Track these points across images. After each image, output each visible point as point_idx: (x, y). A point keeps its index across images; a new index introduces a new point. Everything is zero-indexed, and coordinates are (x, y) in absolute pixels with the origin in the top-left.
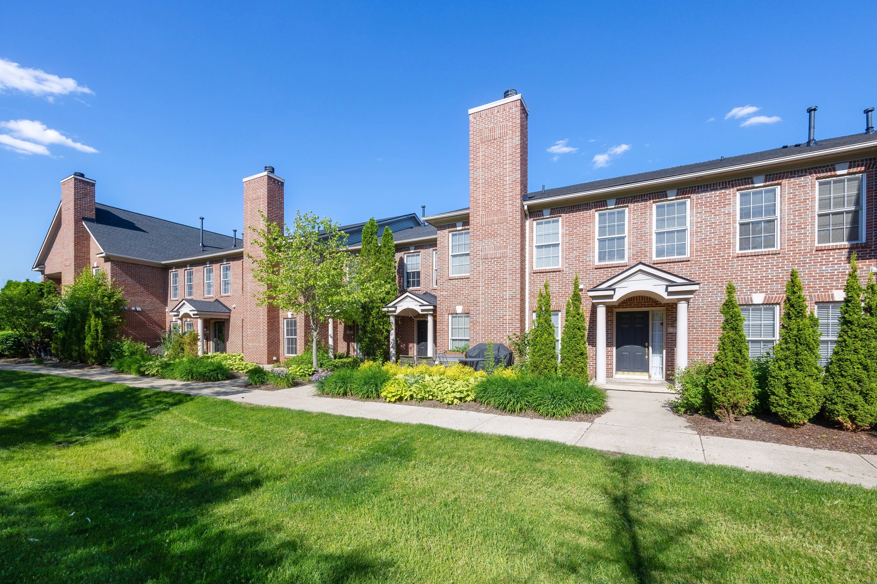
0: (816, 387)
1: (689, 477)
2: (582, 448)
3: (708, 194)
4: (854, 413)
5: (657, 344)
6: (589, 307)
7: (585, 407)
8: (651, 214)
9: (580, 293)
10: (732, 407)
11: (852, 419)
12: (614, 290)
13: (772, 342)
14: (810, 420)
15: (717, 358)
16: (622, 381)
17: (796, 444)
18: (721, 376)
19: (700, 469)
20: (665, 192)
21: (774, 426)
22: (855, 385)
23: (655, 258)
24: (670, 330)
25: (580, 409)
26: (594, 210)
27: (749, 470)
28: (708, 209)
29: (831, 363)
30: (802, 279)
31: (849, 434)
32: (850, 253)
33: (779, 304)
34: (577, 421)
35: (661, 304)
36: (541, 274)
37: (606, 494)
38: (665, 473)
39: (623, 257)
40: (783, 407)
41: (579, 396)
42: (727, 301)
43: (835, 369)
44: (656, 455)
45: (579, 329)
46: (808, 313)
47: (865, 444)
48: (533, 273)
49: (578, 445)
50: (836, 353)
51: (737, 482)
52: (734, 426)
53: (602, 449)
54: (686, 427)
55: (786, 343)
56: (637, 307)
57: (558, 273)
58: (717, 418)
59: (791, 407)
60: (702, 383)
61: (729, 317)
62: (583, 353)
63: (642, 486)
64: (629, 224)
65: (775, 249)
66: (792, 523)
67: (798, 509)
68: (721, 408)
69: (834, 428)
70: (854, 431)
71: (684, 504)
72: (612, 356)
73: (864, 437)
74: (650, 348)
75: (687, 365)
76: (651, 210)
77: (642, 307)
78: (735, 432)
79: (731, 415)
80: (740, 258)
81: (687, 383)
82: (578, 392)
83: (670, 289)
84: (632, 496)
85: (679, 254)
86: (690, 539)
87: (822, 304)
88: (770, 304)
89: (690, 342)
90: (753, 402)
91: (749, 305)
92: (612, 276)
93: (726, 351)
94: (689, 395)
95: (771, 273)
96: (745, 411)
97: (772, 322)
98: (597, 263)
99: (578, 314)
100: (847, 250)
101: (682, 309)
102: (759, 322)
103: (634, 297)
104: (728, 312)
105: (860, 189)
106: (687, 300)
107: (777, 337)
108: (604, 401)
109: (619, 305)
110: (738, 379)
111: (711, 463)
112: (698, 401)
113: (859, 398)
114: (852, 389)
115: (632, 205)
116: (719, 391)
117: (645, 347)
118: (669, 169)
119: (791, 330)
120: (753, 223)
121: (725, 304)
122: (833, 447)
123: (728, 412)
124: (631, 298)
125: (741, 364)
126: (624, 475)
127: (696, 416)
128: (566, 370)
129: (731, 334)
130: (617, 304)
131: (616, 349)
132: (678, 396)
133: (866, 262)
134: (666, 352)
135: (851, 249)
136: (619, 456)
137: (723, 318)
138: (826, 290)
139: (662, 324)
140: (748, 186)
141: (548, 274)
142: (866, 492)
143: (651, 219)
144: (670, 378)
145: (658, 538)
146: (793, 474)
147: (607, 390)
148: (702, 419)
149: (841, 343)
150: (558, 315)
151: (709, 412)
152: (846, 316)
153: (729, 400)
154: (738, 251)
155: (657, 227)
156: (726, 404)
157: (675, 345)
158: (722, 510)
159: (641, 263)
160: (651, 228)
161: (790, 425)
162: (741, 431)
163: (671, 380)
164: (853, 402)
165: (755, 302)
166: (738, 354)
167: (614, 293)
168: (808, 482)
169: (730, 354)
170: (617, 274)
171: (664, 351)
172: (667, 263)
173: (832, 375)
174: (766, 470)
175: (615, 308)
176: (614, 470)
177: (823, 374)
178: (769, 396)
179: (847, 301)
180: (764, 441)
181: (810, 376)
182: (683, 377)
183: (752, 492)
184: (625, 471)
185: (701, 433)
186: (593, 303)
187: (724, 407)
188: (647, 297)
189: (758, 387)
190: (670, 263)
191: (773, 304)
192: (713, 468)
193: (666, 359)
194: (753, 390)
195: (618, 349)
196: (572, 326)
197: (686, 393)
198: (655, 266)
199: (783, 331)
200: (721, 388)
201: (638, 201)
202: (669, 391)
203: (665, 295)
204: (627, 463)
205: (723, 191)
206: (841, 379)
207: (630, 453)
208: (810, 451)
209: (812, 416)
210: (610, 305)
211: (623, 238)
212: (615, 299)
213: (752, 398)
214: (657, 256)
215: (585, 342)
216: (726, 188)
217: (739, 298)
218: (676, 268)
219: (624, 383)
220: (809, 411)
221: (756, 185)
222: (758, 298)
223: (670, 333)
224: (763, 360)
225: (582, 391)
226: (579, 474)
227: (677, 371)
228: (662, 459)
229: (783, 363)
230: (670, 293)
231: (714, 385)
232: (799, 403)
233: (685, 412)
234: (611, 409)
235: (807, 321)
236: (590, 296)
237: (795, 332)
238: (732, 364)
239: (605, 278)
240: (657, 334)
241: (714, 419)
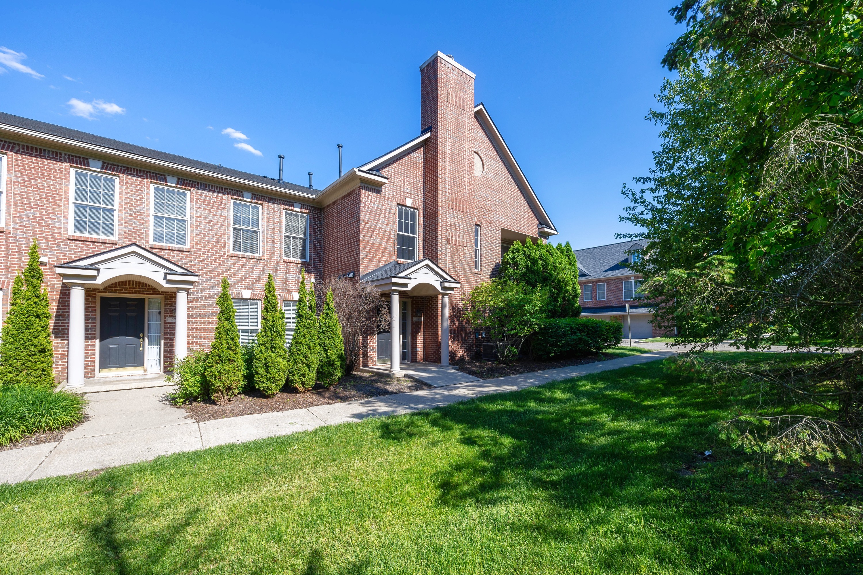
0: (284, 364)
1: (187, 468)
2: (40, 481)
3: (207, 193)
4: (304, 380)
5: (154, 334)
6: (58, 288)
7: (47, 423)
8: (148, 194)
9: (42, 268)
10: (226, 390)
11: (303, 384)
12: (98, 270)
13: (256, 330)
14: (281, 390)
15: (214, 347)
16: (107, 379)
17: (272, 411)
18: (217, 363)
19: (198, 456)
20: (164, 176)
21: (257, 399)
22: (304, 359)
23: (152, 242)
24: (169, 319)
25: (37, 427)
26: (68, 164)
27: (239, 442)
28: (206, 207)
29: (292, 346)
30: (275, 282)
31: (302, 395)
32: (301, 267)
33: (261, 300)
34: (31, 444)
35: (159, 291)
37: (81, 529)
38: (161, 472)
39: (111, 233)
40: (264, 383)
41: (37, 410)
42: (222, 294)
43: (294, 349)
44: (151, 457)
45: (38, 316)
46: (278, 309)
47: (310, 400)
49: (31, 479)
50: (294, 338)
51: (230, 457)
52: (228, 407)
53: (75, 472)
54: (184, 418)
55: (266, 331)
56: (130, 293)
58: (214, 403)
59: (268, 382)
60: (200, 371)
61: (224, 309)
62: (44, 349)
63: (133, 498)
64: (120, 197)
65: (258, 255)
66: (269, 476)
67: (273, 462)
68: (217, 393)
69: (293, 393)
70: (304, 393)
71: (182, 498)
72: (94, 350)
73: (309, 395)
74: (146, 339)
75: (186, 355)
76: (148, 189)
77: (136, 293)
78: (228, 412)
79: (226, 397)
80: (233, 258)
81: (186, 372)
82: (33, 404)
83: (169, 277)
84: (119, 515)
85: (179, 243)
86: (187, 532)
87: (287, 302)
88: (255, 299)
89: (190, 332)
90: (243, 382)
91: (239, 299)
92: (96, 253)
93: (222, 340)
94: (188, 385)
95: (256, 274)
96: (237, 391)
97: (256, 314)
98: (71, 232)
99: (37, 296)
101: (182, 299)
102: (247, 314)
103: (126, 282)
104: (223, 304)
105: (306, 225)
106: (187, 290)
107: (260, 327)
108: (79, 409)
109: (105, 290)
110: (231, 364)
111: (208, 447)
112: (196, 390)
113: (306, 368)
114: (303, 363)
115: (125, 177)
116: (215, 377)
117: (139, 338)
118: (169, 154)
119: (268, 321)
120: (243, 230)
121: (220, 297)
122: (293, 407)
123: (223, 395)
124: (122, 282)
125: (233, 350)
126: (108, 494)
127: (195, 404)
128: (10, 375)
129: (226, 324)
130: (102, 288)
131: (100, 341)
132: (176, 388)
133: (309, 275)
134: (165, 343)
135: (303, 264)
136: (102, 473)
137: (219, 310)
138: (290, 292)
139: (160, 313)
140: (239, 198)
142: (310, 434)
143: (148, 199)
144: (168, 370)
145: (152, 550)
146: (269, 435)
147: (86, 393)
148: (200, 406)
149: (297, 331)
151: (207, 398)
152: (300, 311)
153: (224, 384)
154: (232, 251)
155: (155, 210)
156: (221, 388)
157: (174, 336)
158: (218, 488)
159: (134, 244)
160: (148, 209)
161: (267, 397)
162: (233, 410)
163: (169, 371)
164: (303, 372)
165: (244, 297)
166: (231, 342)
167: (98, 274)
168: (279, 438)
169: (224, 342)
170: (102, 251)
171: (162, 342)
172: (166, 249)
173: (292, 354)
174: (251, 438)
175: (99, 293)
176: (94, 493)
177: (287, 354)
178: (254, 376)
179: (300, 301)
180: (251, 414)
181: (280, 356)
182: (182, 367)
183: (242, 461)
184: (110, 489)
185: (199, 420)
186: (63, 284)
187: (220, 390)
188: (143, 283)
189: (246, 369)
190: (169, 250)
191: (257, 299)
192: (210, 451)
193: (164, 350)
194: (243, 372)
195: (103, 342)
196: (25, 312)
197: (185, 383)
198: (153, 251)
199: (264, 321)
200: (217, 374)
201: (132, 175)
202: (167, 384)
203: (163, 283)
204: (113, 478)
205: (220, 195)
206: (297, 357)
207: (117, 465)
208: (280, 413)
209: (281, 387)
210: (92, 287)
211: (113, 210)
212: (100, 280)
213: (242, 379)
214: (155, 240)
215: (49, 335)
216: (222, 193)
217: (232, 292)
218: (176, 257)
219: (111, 382)
220: (279, 383)
221: (245, 199)
222: (247, 294)
223: (168, 323)
224: (250, 346)
225: (42, 402)
226: (33, 520)
227: (176, 362)
228: (158, 459)
229: (263, 348)
230: (169, 282)
231: (211, 372)
232: (274, 378)
233: (184, 403)
234: (91, 417)
235: (278, 314)
236: (60, 274)
237: (271, 323)
238: (226, 351)
239: (84, 254)
240: (154, 324)
241: (211, 404)
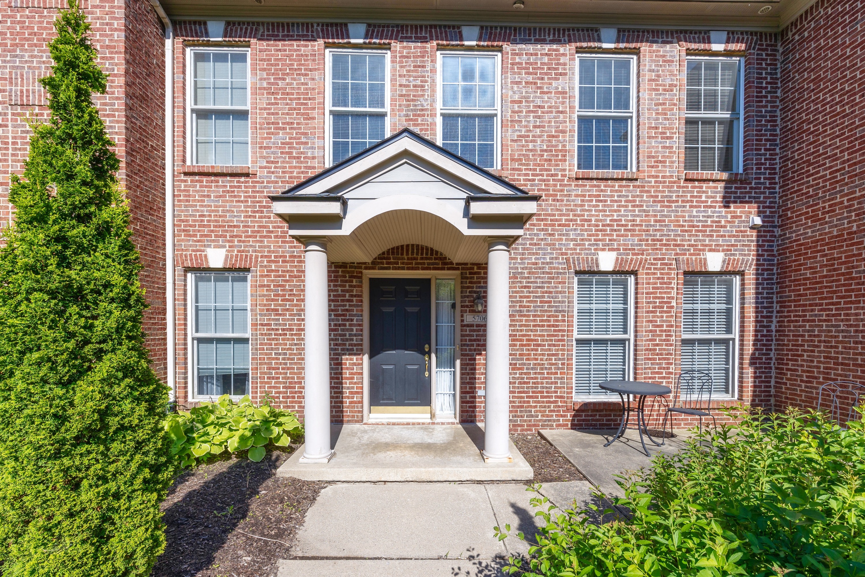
3: (531, 48)
5: (445, 347)
8: (433, 71)
12: (344, 202)
20: (459, 27)
24: (468, 319)
26: (321, 42)
28: (530, 78)
35: (452, 263)
36: (205, 179)
48: (186, 174)
56: (408, 269)
57: (243, 179)
64: (393, 85)
72: (362, 374)
74: (433, 356)
76: (434, 61)
77: (417, 269)
80: (580, 182)
87: (692, 276)
98: (329, 164)
100: (722, 184)
102: (605, 307)
103: (402, 246)
109: (373, 263)
117: (423, 353)
124: (398, 248)
131: (371, 357)
133: (745, 207)
134: (462, 364)
138: (698, 251)
139: (453, 306)
140: (592, 44)
141: (220, 179)
143: (433, 81)
150: (245, 279)
155: (445, 103)
160: (434, 101)
171: (458, 362)
175: (366, 268)
188: (427, 249)
193: (461, 378)
195: (374, 359)
201: (408, 39)
205: (555, 47)
211: (383, 116)
216: (558, 41)
221: (604, 45)
223: (468, 326)
240: (445, 326)
